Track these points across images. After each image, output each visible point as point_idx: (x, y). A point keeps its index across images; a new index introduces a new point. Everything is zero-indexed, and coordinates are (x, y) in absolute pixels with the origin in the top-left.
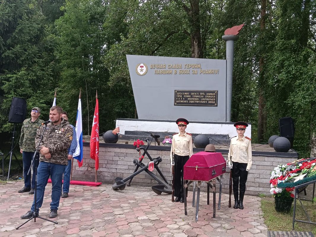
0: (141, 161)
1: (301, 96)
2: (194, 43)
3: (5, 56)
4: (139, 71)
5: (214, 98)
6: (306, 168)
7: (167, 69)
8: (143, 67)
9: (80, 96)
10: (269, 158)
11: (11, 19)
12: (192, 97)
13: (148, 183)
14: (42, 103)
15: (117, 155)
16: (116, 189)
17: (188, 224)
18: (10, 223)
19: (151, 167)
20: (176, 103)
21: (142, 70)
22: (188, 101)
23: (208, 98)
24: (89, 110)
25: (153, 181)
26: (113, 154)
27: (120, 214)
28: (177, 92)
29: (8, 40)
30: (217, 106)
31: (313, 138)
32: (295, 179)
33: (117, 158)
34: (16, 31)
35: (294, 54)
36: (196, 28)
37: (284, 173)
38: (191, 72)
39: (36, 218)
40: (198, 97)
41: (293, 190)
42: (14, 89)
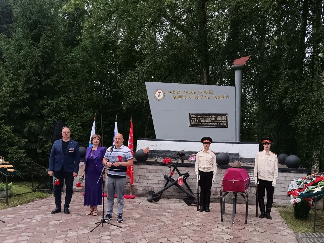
0: (171, 176)
1: (305, 119)
2: (203, 71)
3: (45, 84)
4: (157, 96)
5: (225, 120)
6: (323, 181)
7: (182, 94)
8: (160, 92)
9: (116, 120)
10: (283, 173)
11: (50, 51)
12: (205, 119)
13: (176, 196)
14: (78, 126)
15: (148, 171)
16: (150, 201)
17: (229, 228)
18: (82, 228)
19: (181, 182)
20: (191, 125)
21: (159, 96)
22: (202, 123)
23: (220, 120)
24: (103, 131)
25: (180, 194)
26: (145, 170)
27: (167, 221)
28: (191, 115)
29: (47, 70)
30: (227, 127)
31: (314, 156)
32: (314, 191)
33: (149, 173)
34: (54, 62)
35: (297, 82)
36: (205, 58)
37: (301, 186)
38: (204, 98)
39: (104, 223)
40: (210, 120)
41: (311, 200)
42: (54, 113)
